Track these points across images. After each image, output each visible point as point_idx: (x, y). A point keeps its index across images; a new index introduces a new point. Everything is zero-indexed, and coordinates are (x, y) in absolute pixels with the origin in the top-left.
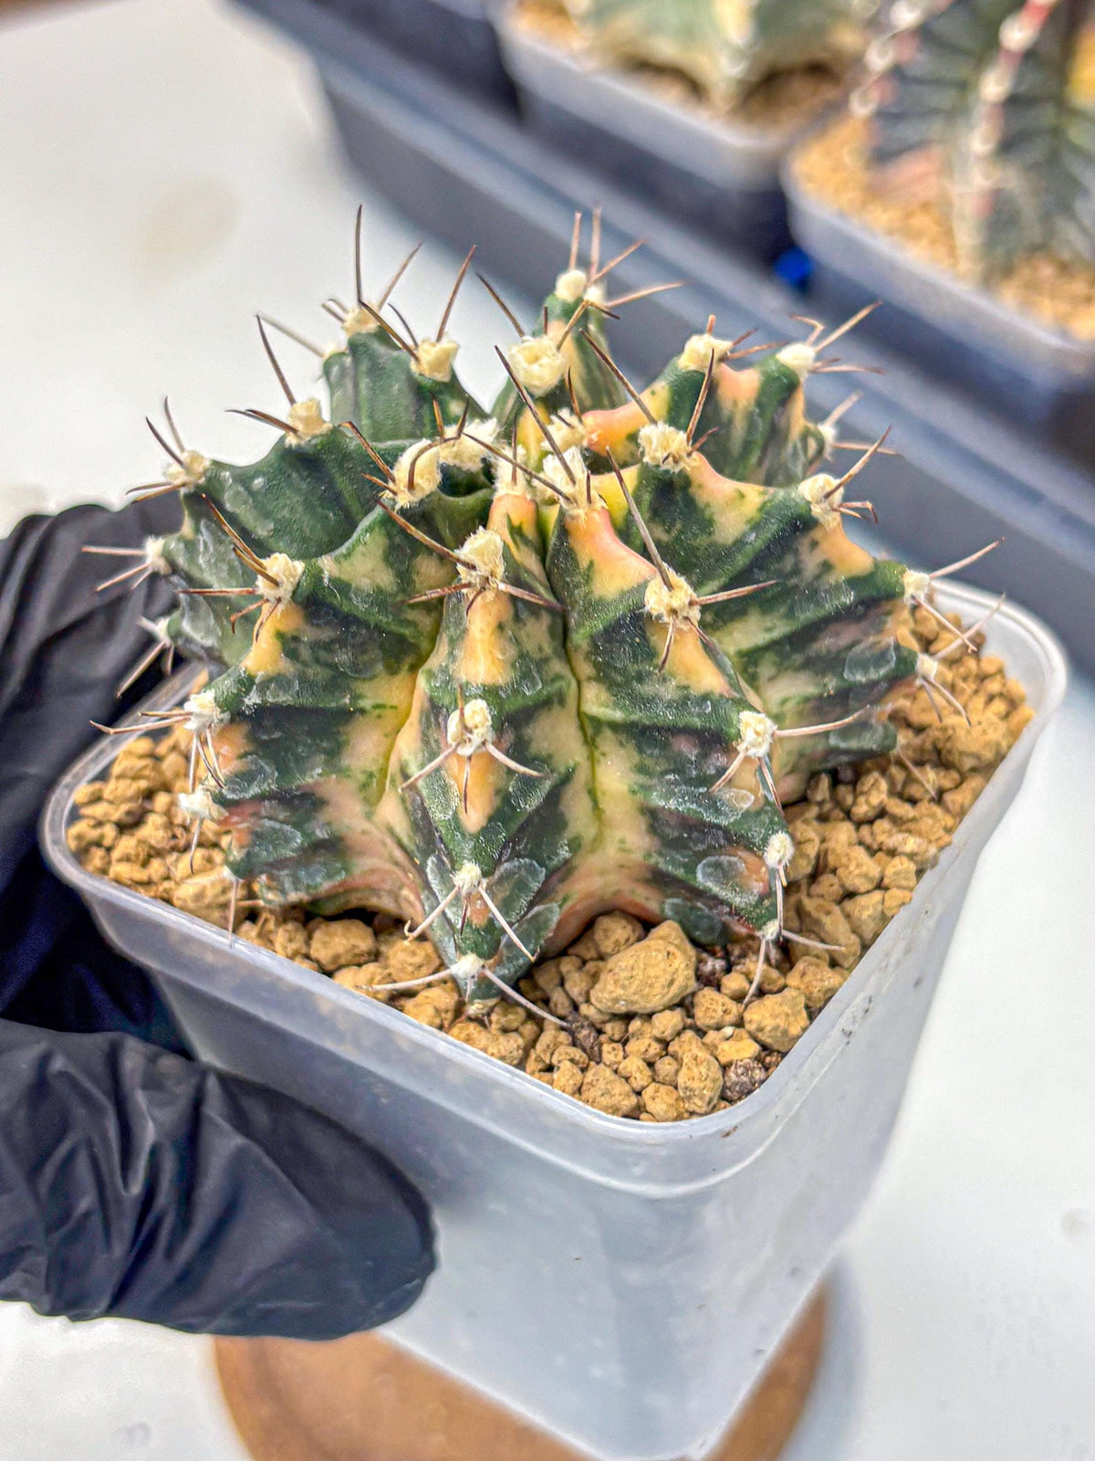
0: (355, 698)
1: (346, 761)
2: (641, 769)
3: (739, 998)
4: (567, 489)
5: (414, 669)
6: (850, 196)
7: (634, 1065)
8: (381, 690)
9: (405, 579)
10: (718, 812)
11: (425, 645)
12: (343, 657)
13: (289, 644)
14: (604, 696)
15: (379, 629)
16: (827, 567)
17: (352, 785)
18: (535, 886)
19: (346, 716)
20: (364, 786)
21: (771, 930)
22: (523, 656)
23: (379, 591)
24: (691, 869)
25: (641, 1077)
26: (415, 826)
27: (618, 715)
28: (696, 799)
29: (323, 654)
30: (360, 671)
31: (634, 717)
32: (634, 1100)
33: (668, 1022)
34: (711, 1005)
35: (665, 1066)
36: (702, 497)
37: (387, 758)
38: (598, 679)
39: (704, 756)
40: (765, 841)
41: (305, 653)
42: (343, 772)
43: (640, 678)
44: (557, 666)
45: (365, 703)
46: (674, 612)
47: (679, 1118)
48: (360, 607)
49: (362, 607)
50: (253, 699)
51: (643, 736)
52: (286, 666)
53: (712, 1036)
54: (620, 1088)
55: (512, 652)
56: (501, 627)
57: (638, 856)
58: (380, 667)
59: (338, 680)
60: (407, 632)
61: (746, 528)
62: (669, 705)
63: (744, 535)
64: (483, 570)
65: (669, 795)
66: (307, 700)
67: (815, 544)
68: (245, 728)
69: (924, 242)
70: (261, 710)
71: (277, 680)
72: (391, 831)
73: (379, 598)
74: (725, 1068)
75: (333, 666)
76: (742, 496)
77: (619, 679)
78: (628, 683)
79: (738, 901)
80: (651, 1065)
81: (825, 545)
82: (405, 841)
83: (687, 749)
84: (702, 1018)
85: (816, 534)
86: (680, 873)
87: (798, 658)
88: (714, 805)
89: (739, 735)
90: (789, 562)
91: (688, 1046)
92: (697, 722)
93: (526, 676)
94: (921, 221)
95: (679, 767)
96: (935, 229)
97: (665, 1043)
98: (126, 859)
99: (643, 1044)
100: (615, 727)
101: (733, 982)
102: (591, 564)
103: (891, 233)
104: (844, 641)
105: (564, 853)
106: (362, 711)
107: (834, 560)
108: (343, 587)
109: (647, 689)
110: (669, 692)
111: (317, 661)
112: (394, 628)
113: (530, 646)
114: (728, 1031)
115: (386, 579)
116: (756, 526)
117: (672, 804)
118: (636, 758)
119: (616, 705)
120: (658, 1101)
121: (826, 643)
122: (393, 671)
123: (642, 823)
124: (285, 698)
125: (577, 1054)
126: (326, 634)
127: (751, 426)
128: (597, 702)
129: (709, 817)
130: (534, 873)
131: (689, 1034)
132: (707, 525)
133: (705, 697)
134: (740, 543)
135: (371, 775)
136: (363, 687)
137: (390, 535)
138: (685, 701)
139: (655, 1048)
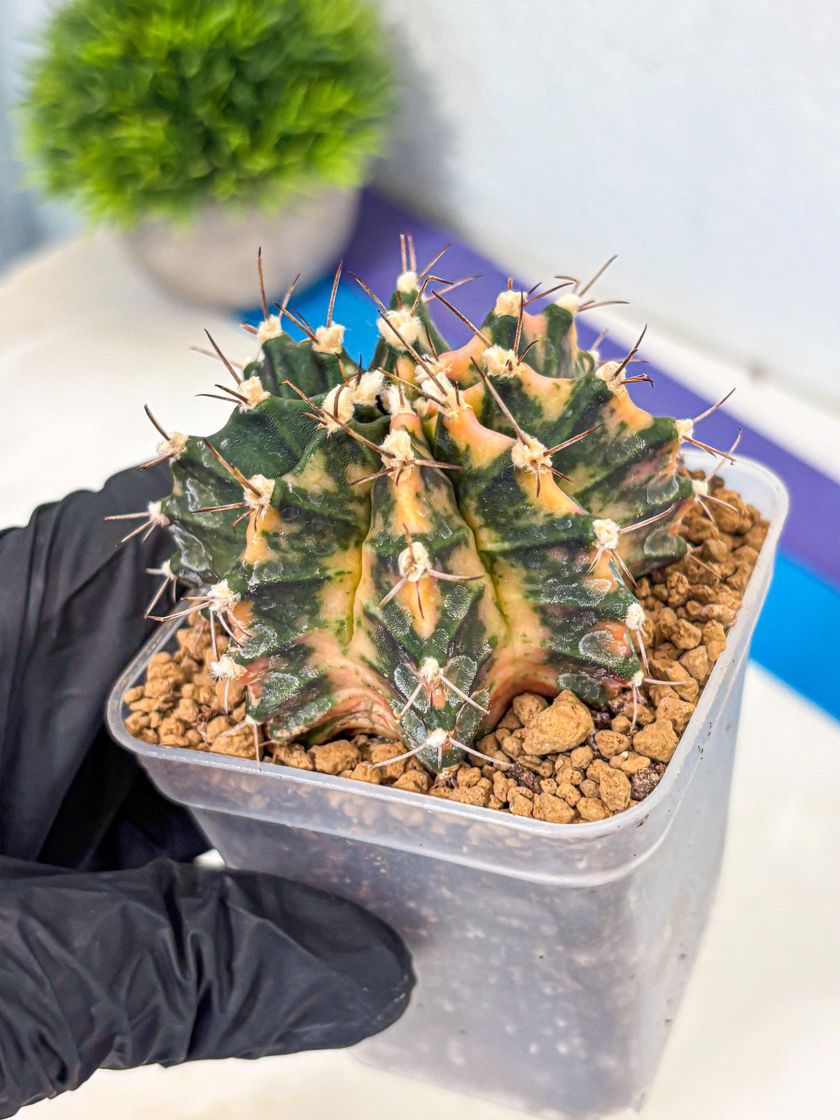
0: (323, 569)
1: (322, 616)
2: (530, 580)
3: (626, 731)
4: (442, 399)
5: (358, 544)
7: (566, 789)
8: (340, 561)
9: (341, 481)
10: (589, 599)
11: (363, 527)
12: (310, 542)
13: (271, 539)
14: (494, 535)
15: (331, 519)
16: (623, 426)
17: (330, 633)
18: (472, 675)
19: (318, 583)
20: (339, 631)
21: (638, 679)
22: (436, 514)
23: (326, 492)
24: (574, 647)
25: (574, 796)
26: (381, 649)
27: (506, 546)
28: (571, 592)
29: (297, 544)
30: (323, 551)
31: (518, 544)
32: (572, 812)
33: (582, 755)
34: (609, 740)
35: (587, 786)
36: (531, 392)
37: (352, 609)
38: (487, 525)
39: (572, 559)
40: (625, 613)
41: (284, 543)
42: (323, 625)
43: (518, 515)
44: (458, 521)
45: (330, 573)
46: (534, 462)
47: (607, 816)
48: (316, 505)
49: (318, 505)
50: (254, 581)
51: (526, 555)
52: (272, 555)
53: (614, 760)
54: (559, 805)
55: (428, 512)
56: (418, 495)
57: (536, 645)
58: (336, 546)
59: (310, 559)
60: (350, 518)
61: (565, 408)
62: (541, 529)
63: (565, 413)
64: (400, 457)
65: (552, 594)
66: (290, 577)
67: (613, 411)
68: (251, 604)
70: (261, 589)
71: (268, 566)
72: (363, 659)
73: (327, 497)
74: (630, 778)
75: (304, 550)
76: (558, 387)
77: (503, 520)
78: (509, 522)
79: (610, 663)
80: (577, 787)
81: (619, 411)
82: (375, 663)
83: (558, 557)
84: (604, 749)
85: (613, 404)
86: (567, 650)
87: (616, 493)
88: (584, 594)
89: (595, 537)
90: (598, 426)
91: (598, 768)
92: (564, 536)
93: (440, 527)
95: (556, 572)
97: (583, 771)
98: (171, 732)
99: (567, 775)
100: (505, 554)
101: (620, 722)
102: (468, 447)
104: (643, 476)
105: (487, 649)
106: (329, 578)
107: (626, 419)
108: (302, 493)
109: (522, 523)
110: (539, 521)
111: (293, 548)
112: (341, 516)
113: (439, 508)
114: (625, 754)
115: (329, 484)
116: (573, 405)
117: (556, 600)
118: (524, 573)
119: (504, 539)
120: (589, 807)
121: (632, 480)
122: (345, 548)
123: (536, 619)
124: (275, 578)
125: (524, 790)
126: (296, 528)
127: (548, 352)
128: (491, 541)
129: (583, 604)
130: (471, 667)
131: (598, 761)
132: (538, 411)
133: (566, 517)
134: (563, 419)
135: (342, 623)
136: (327, 562)
137: (327, 454)
138: (552, 524)
139: (577, 775)
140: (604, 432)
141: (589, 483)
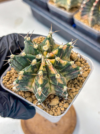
1: (28, 85)
3: (63, 103)
5: (34, 77)
6: (79, 19)
9: (33, 71)
14: (52, 81)
17: (28, 87)
19: (28, 82)
21: (66, 98)
23: (31, 72)
25: (54, 112)
27: (53, 83)
28: (60, 90)
30: (29, 78)
32: (54, 114)
33: (57, 106)
36: (61, 63)
37: (32, 85)
39: (60, 88)
40: (66, 94)
41: (24, 78)
44: (48, 79)
45: (30, 81)
46: (58, 78)
47: (57, 116)
48: (29, 74)
50: (19, 82)
51: (55, 86)
52: (22, 79)
53: (60, 107)
54: (52, 113)
57: (54, 93)
59: (27, 80)
61: (65, 65)
63: (65, 66)
65: (57, 90)
66: (24, 81)
67: (71, 66)
69: (86, 23)
70: (20, 83)
71: (22, 80)
74: (61, 111)
75: (27, 78)
76: (65, 63)
78: (54, 81)
80: (55, 110)
84: (59, 106)
86: (58, 94)
90: (69, 68)
91: (58, 108)
92: (60, 86)
93: (44, 82)
94: (86, 21)
95: (58, 88)
96: (87, 22)
97: (56, 108)
102: (50, 70)
103: (83, 22)
105: (48, 94)
107: (73, 67)
108: (27, 73)
109: (56, 82)
111: (25, 78)
114: (62, 107)
116: (66, 65)
117: (57, 91)
120: (56, 114)
121: (72, 73)
122: (32, 78)
123: (55, 91)
124: (22, 82)
125: (49, 109)
126: (26, 76)
127: (66, 51)
129: (61, 92)
132: (61, 65)
133: (61, 84)
134: (64, 67)
135: (30, 86)
136: (30, 80)
137: (32, 67)
138: (59, 84)
139: (55, 109)
140: (70, 68)
141: (66, 74)
